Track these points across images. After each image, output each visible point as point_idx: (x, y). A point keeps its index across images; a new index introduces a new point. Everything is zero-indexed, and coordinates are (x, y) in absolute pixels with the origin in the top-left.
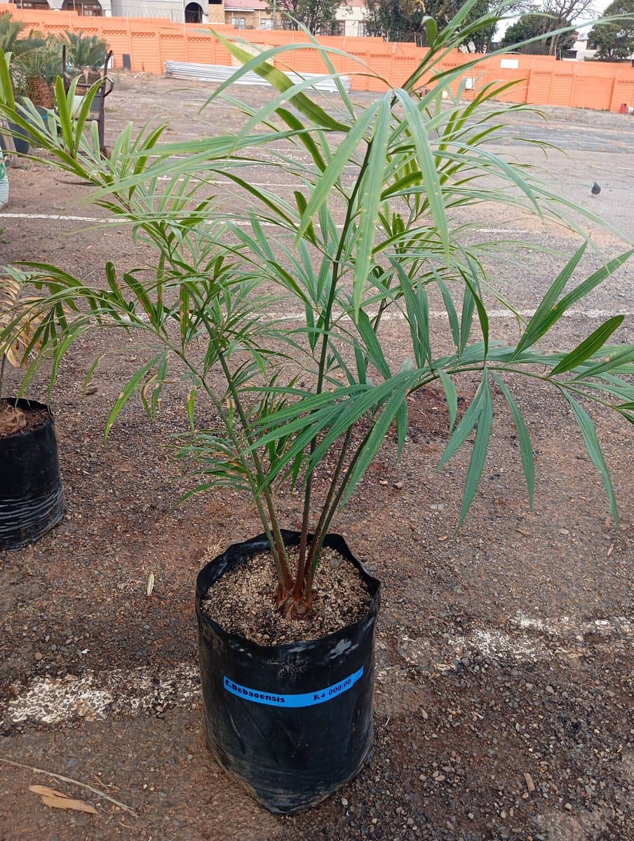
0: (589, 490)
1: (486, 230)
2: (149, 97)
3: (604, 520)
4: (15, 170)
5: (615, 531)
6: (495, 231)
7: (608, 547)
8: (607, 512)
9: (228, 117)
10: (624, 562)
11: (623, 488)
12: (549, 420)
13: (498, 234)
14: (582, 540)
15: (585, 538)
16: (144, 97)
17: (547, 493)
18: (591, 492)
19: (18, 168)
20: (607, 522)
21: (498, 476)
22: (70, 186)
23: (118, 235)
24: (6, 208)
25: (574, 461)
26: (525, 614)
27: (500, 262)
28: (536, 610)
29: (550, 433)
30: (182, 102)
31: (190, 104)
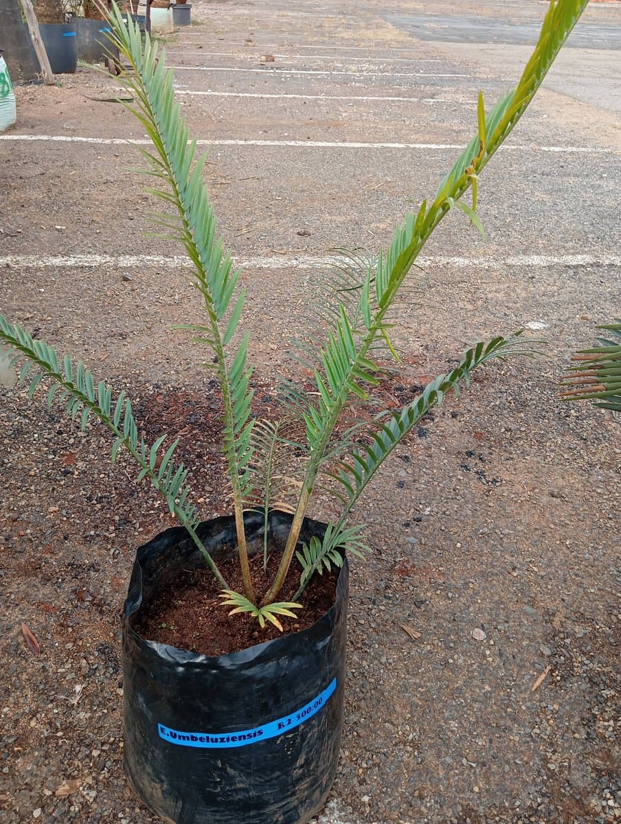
0: (550, 554)
1: (557, 149)
2: (245, 9)
3: (553, 614)
4: (49, 87)
5: (562, 639)
6: (570, 149)
7: (540, 672)
8: (563, 600)
9: (320, 26)
10: (556, 707)
11: (604, 554)
12: (535, 426)
13: (572, 153)
14: (501, 655)
15: (509, 651)
16: (240, 9)
17: (481, 556)
18: (550, 560)
19: (53, 84)
20: (557, 619)
21: (419, 520)
22: (99, 102)
23: (114, 158)
24: (11, 128)
25: (545, 499)
26: (341, 810)
27: (560, 190)
28: (363, 804)
29: (528, 449)
30: (277, 13)
31: (285, 14)
